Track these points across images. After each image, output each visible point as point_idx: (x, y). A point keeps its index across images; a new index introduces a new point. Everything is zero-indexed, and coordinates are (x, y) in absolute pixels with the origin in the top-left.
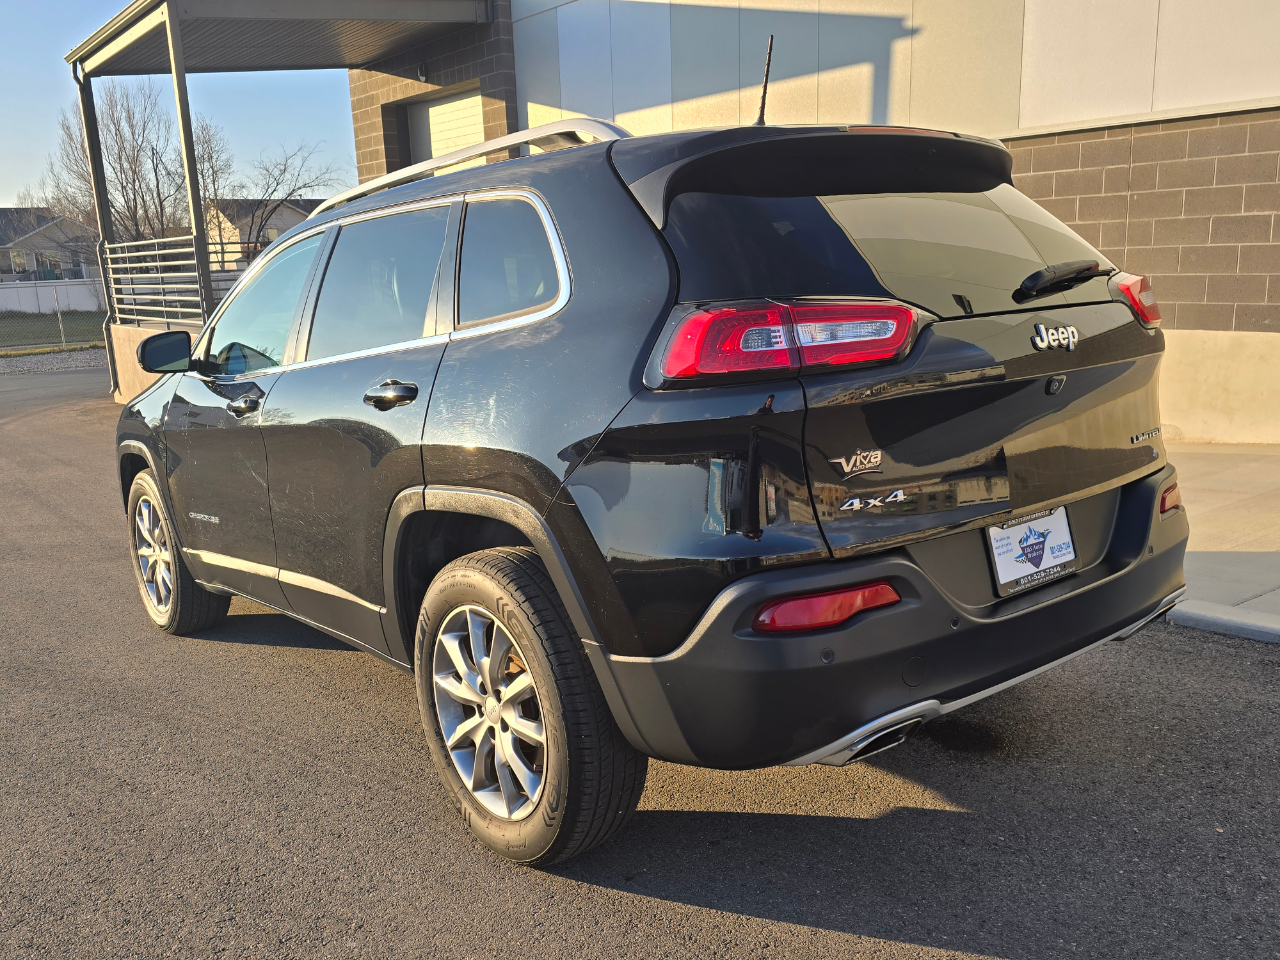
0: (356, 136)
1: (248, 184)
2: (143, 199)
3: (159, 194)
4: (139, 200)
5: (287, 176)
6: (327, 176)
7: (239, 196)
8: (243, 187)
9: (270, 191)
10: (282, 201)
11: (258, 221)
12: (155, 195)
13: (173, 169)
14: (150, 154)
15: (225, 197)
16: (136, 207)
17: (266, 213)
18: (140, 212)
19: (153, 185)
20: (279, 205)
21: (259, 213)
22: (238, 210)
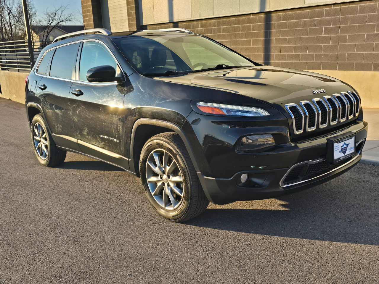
0: (82, 4)
1: (42, 20)
2: (5, 25)
3: (10, 24)
4: (3, 26)
5: (56, 17)
6: (71, 17)
7: (39, 25)
8: (40, 21)
9: (50, 23)
10: (55, 26)
11: (46, 33)
12: (9, 24)
13: (15, 15)
14: (7, 9)
15: (34, 25)
16: (2, 28)
17: (49, 31)
18: (4, 30)
19: (8, 21)
20: (53, 28)
21: (46, 31)
22: (40, 29)
